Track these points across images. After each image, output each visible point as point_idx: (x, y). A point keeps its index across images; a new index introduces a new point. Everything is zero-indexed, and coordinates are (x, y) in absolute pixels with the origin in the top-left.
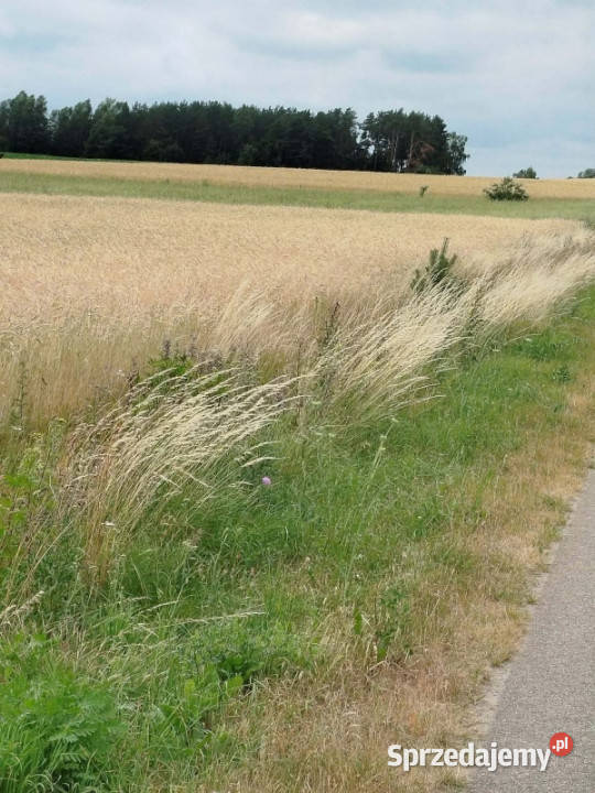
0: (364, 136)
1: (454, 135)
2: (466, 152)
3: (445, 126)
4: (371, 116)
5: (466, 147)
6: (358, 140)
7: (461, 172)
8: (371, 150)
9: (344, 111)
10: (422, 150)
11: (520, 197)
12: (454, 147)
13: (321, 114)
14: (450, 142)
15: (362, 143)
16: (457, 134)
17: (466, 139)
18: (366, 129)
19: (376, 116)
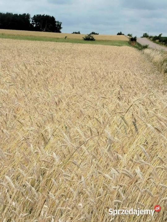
0: (32, 21)
1: (58, 22)
2: (61, 27)
3: (55, 19)
4: (35, 16)
5: (61, 25)
6: (31, 23)
7: (60, 32)
8: (35, 26)
9: (27, 14)
10: (49, 26)
11: (93, 40)
12: (58, 25)
13: (20, 15)
14: (57, 24)
15: (32, 24)
16: (59, 22)
17: (62, 23)
18: (33, 19)
19: (36, 16)
